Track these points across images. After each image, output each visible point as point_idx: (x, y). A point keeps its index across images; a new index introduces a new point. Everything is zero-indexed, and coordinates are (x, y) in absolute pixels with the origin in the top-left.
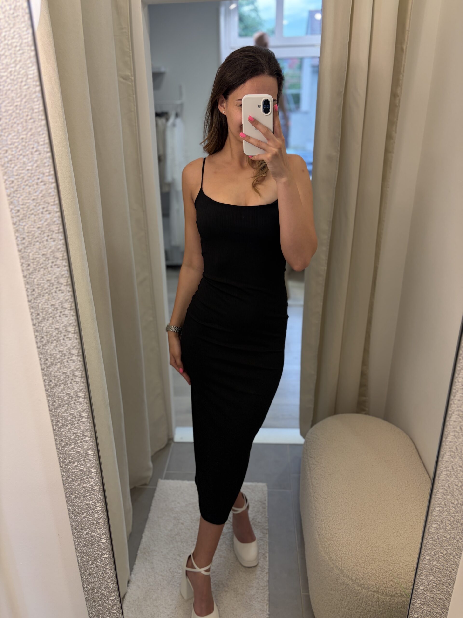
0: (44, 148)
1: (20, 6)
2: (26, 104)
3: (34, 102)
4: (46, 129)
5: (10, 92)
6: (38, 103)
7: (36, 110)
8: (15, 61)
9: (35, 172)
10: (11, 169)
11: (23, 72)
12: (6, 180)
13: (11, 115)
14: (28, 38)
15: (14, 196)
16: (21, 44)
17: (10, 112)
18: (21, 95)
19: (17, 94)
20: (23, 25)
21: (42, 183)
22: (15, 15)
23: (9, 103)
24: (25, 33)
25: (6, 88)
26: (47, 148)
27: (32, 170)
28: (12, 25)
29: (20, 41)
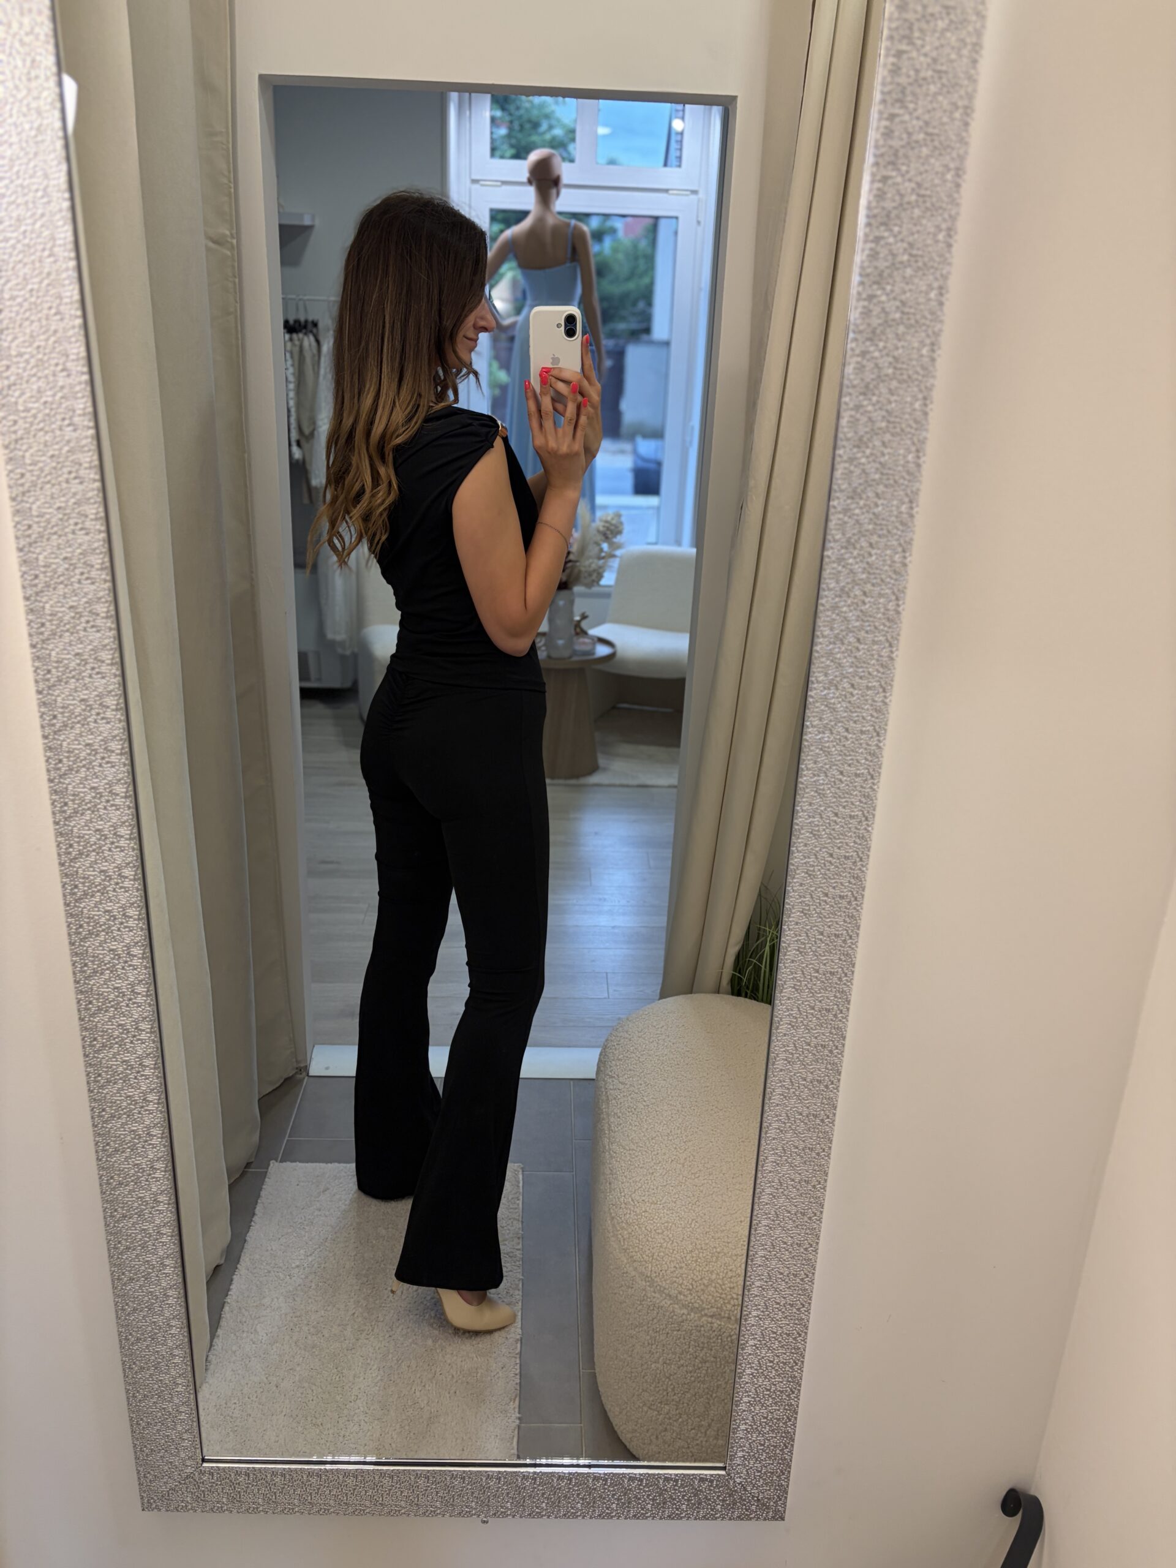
1: (48, 125)
2: (50, 288)
3: (64, 286)
5: (20, 266)
8: (34, 215)
11: (46, 233)
13: (20, 305)
14: (59, 178)
16: (47, 186)
17: (19, 300)
18: (41, 273)
19: (34, 269)
20: (52, 156)
22: (40, 138)
23: (17, 284)
24: (54, 169)
25: (13, 259)
26: (83, 366)
28: (31, 156)
29: (45, 183)
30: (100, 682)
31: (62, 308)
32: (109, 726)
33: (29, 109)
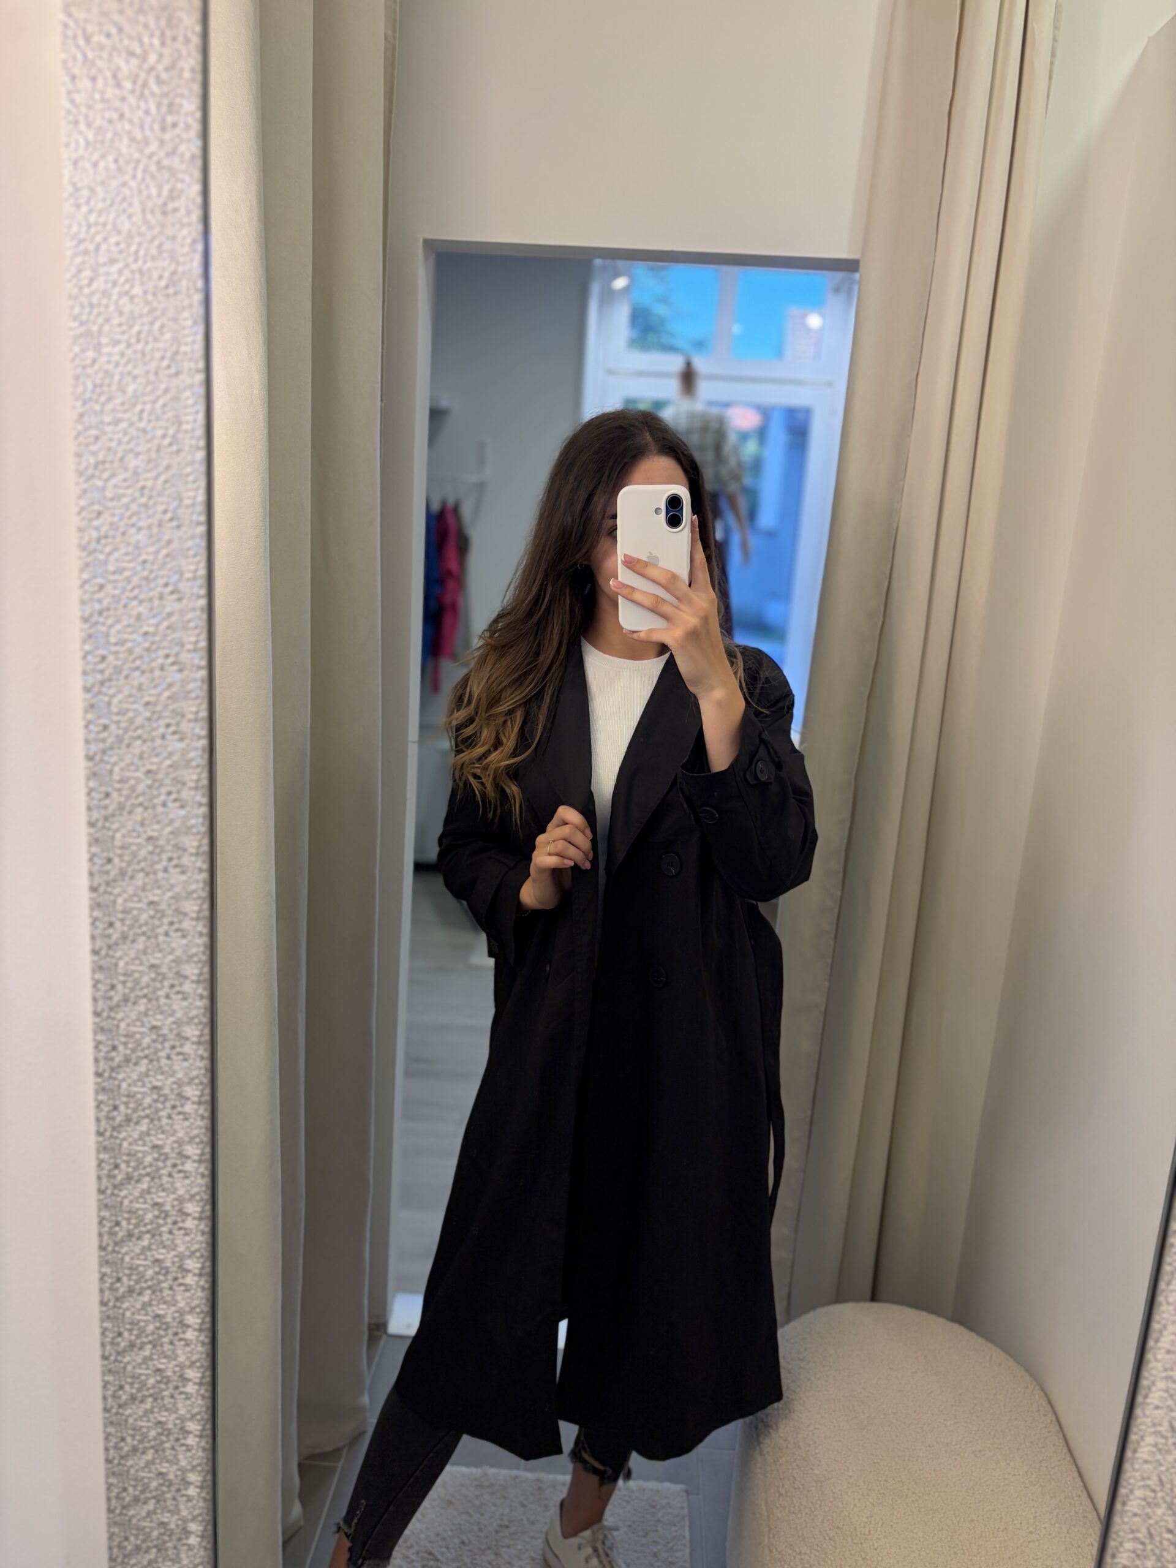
0: (192, 587)
1: (184, 273)
4: (204, 544)
6: (195, 485)
7: (187, 502)
9: (161, 641)
10: (104, 629)
12: (87, 653)
21: (175, 668)
27: (154, 634)
28: (158, 313)
29: (174, 348)
31: (180, 512)
33: (160, 252)
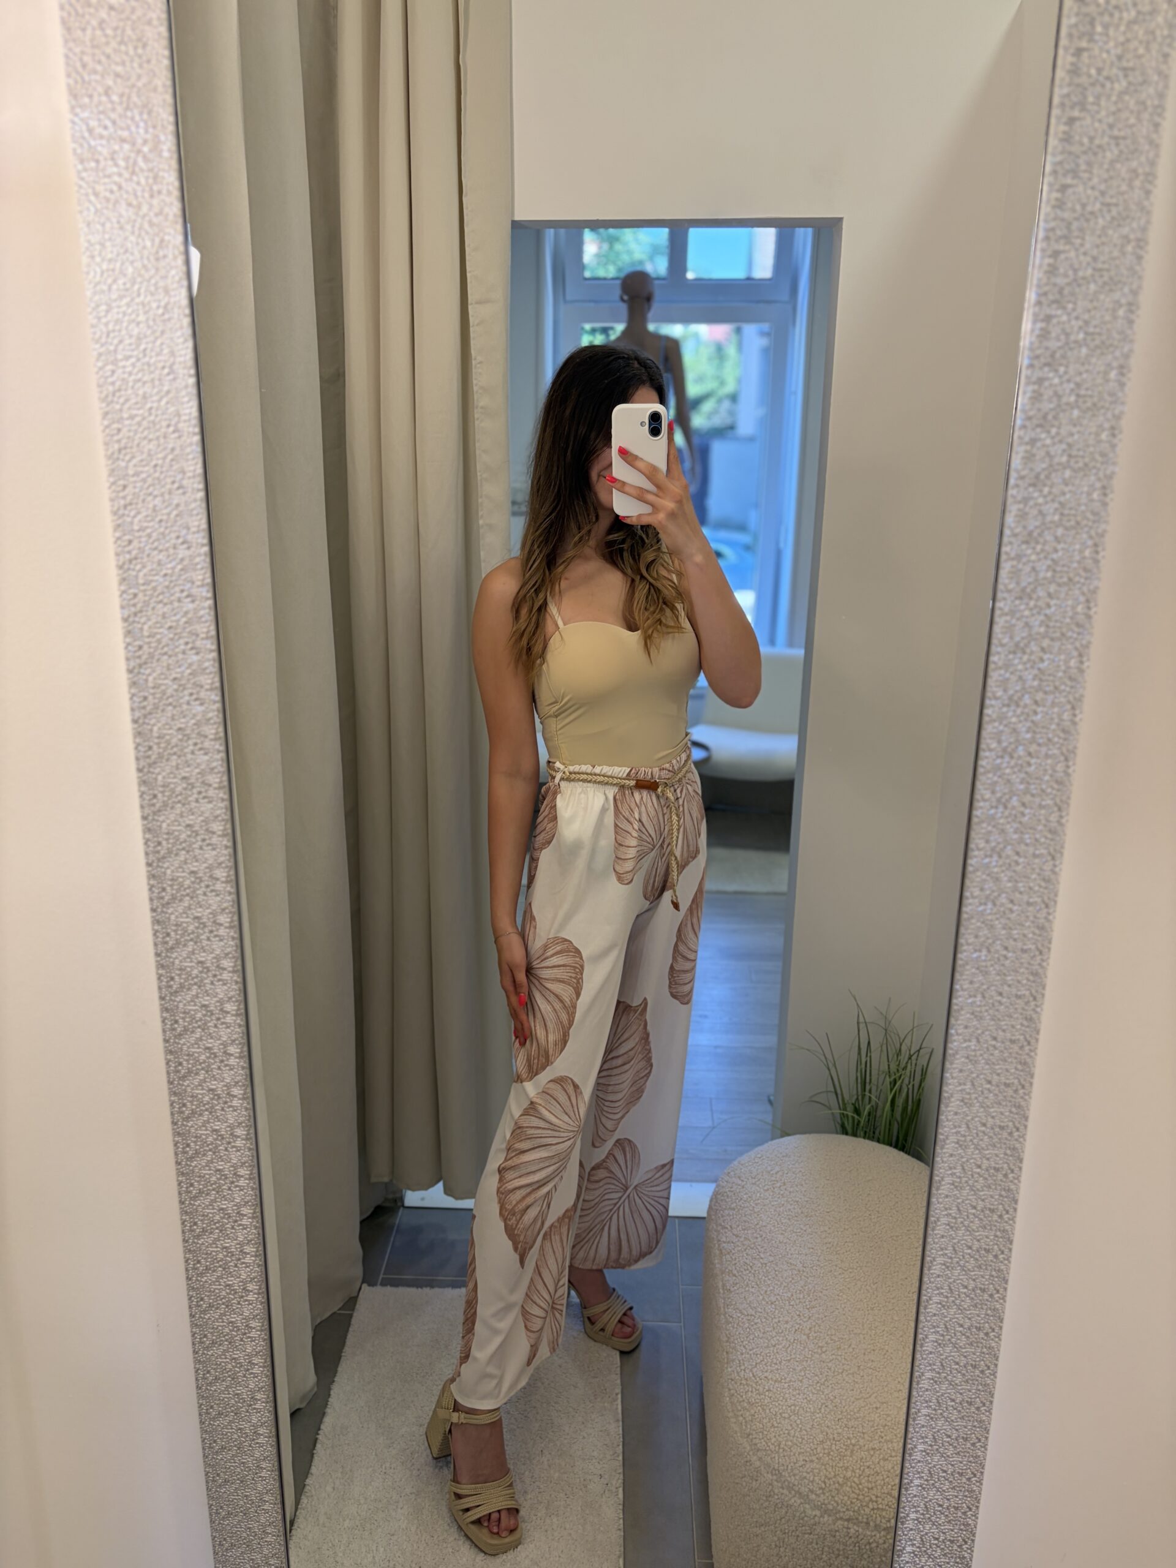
0: (198, 538)
1: (175, 303)
2: (174, 462)
3: (187, 460)
4: (204, 506)
5: (145, 442)
6: (194, 463)
7: (190, 474)
8: (160, 391)
9: (178, 580)
14: (185, 355)
15: (134, 622)
16: (173, 364)
19: (159, 445)
20: (179, 333)
24: (180, 347)
28: (158, 334)
29: (172, 360)
30: (210, 854)
32: (218, 899)
33: (157, 289)
